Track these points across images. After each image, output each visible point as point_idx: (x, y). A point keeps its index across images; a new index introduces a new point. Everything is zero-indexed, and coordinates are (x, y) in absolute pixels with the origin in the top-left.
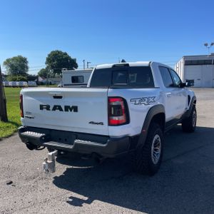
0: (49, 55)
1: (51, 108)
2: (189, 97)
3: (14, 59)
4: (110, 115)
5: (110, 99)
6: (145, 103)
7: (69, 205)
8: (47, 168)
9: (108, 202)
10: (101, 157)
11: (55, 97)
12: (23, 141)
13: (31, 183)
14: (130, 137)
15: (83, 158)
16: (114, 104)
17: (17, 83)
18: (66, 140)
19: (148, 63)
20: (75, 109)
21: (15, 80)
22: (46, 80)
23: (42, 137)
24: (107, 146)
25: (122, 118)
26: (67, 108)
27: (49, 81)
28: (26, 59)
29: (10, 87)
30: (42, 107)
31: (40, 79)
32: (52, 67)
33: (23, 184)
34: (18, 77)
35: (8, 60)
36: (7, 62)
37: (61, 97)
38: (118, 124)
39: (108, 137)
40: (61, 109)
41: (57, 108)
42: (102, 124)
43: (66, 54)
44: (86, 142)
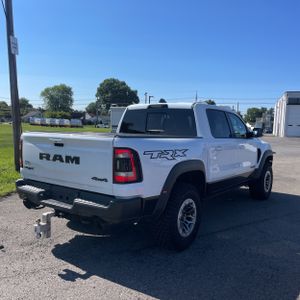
0: (101, 85)
1: (51, 158)
2: (259, 151)
3: (55, 88)
4: (115, 170)
5: (116, 150)
6: (169, 156)
7: (59, 279)
8: (38, 231)
9: (108, 279)
10: (104, 222)
11: (57, 145)
12: (21, 197)
13: (26, 249)
14: (142, 199)
15: (83, 222)
16: (121, 156)
17: (57, 121)
18: (67, 198)
19: (191, 104)
20: (77, 160)
21: (54, 117)
22: (95, 118)
23: (41, 193)
24: (109, 209)
25: (131, 174)
26: (68, 159)
27: (100, 119)
28: (70, 89)
29: (47, 125)
30: (41, 156)
31: (88, 117)
32: (105, 101)
33: (16, 250)
34: (58, 113)
35: (47, 90)
36: (46, 93)
37: (62, 145)
38: (127, 181)
39: (113, 197)
40: (62, 160)
41: (58, 158)
42: (106, 180)
43: (124, 84)
44: (87, 202)
